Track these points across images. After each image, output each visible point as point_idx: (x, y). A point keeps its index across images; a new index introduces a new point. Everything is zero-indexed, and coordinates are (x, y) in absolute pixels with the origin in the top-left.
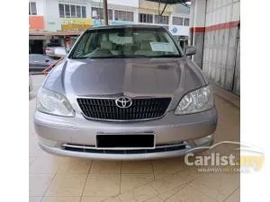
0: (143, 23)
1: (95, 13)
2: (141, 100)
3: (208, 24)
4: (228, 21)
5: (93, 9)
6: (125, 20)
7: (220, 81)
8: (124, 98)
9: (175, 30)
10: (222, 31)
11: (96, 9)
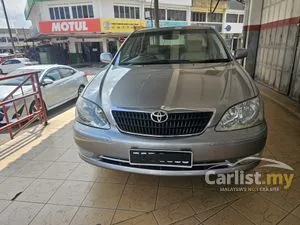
0: (195, 23)
1: (148, 14)
2: (178, 115)
3: (265, 21)
4: (288, 17)
5: (146, 9)
6: (177, 20)
7: (274, 84)
8: (159, 111)
9: (229, 28)
10: (280, 29)
11: (150, 9)
